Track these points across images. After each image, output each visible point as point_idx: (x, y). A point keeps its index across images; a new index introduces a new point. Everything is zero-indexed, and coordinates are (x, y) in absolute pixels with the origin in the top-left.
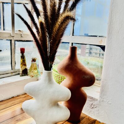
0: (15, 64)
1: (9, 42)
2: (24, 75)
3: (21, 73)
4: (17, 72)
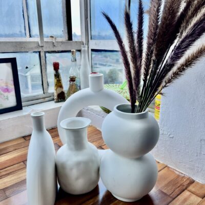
0: (48, 85)
1: (37, 55)
2: (61, 102)
3: (55, 98)
4: (50, 97)
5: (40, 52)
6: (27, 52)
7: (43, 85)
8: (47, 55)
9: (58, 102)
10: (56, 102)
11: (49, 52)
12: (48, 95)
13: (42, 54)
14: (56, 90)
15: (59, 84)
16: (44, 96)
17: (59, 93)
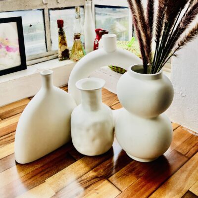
0: (51, 42)
1: (41, 12)
2: (65, 59)
3: (60, 55)
4: (53, 55)
5: (43, 10)
6: (32, 10)
7: (46, 42)
8: (51, 12)
9: (62, 60)
10: (61, 60)
11: (52, 9)
12: (52, 53)
13: (46, 12)
14: (60, 47)
15: (63, 42)
16: (48, 54)
17: (63, 50)
